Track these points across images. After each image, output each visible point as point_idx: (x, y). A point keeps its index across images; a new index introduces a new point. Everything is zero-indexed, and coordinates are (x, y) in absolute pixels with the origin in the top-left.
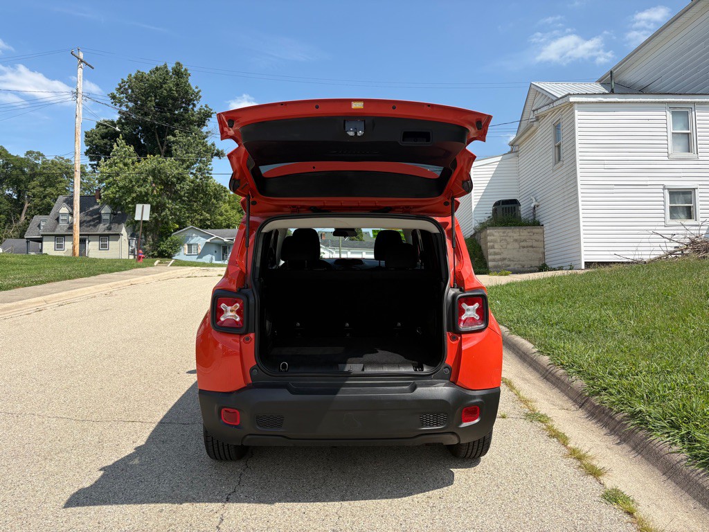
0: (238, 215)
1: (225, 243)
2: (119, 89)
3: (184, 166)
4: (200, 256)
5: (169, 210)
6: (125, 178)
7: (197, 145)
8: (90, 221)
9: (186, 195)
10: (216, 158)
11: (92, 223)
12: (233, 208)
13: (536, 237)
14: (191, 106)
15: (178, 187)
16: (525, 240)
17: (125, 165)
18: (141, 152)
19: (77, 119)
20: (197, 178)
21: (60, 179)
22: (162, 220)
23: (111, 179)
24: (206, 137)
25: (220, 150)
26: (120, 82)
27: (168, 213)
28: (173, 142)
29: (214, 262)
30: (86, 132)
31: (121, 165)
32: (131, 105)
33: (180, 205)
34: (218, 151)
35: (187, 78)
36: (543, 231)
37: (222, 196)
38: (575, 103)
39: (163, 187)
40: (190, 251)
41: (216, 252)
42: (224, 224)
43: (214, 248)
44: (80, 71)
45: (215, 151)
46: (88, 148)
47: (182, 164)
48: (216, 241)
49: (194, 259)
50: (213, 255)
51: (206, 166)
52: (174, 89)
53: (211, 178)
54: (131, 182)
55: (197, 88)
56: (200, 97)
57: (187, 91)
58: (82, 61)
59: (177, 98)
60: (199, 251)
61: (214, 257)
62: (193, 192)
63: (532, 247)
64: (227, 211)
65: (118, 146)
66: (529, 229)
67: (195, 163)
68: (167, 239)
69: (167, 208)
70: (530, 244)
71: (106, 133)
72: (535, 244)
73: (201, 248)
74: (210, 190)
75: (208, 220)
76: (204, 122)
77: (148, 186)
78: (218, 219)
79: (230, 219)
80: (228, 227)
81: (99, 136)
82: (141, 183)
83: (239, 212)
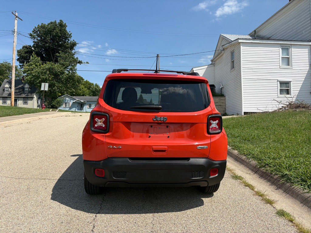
0: (88, 90)
1: (82, 102)
2: (33, 31)
3: (64, 67)
4: (71, 108)
5: (56, 87)
6: (36, 72)
7: (70, 58)
9: (64, 80)
10: (78, 65)
12: (86, 87)
13: (222, 101)
14: (67, 40)
15: (61, 77)
16: (217, 103)
17: (36, 65)
18: (44, 60)
19: (14, 43)
20: (69, 72)
21: (5, 72)
22: (53, 91)
23: (29, 72)
24: (74, 55)
25: (80, 60)
26: (34, 28)
27: (56, 88)
28: (59, 56)
29: (77, 111)
30: (18, 50)
31: (34, 66)
32: (39, 38)
33: (62, 85)
34: (79, 61)
35: (65, 27)
36: (225, 99)
37: (81, 81)
38: (241, 42)
39: (54, 76)
40: (66, 106)
41: (77, 106)
42: (81, 94)
44: (16, 21)
45: (78, 61)
46: (18, 57)
47: (63, 67)
48: (78, 101)
49: (67, 109)
50: (76, 108)
51: (74, 67)
52: (59, 32)
53: (76, 73)
54: (39, 73)
55: (70, 32)
56: (71, 36)
57: (65, 33)
58: (17, 17)
59: (61, 36)
60: (70, 106)
62: (68, 79)
63: (220, 105)
64: (83, 88)
65: (33, 57)
66: (219, 98)
67: (69, 66)
68: (55, 100)
69: (56, 86)
70: (219, 104)
71: (27, 51)
72: (222, 104)
73: (71, 104)
74: (76, 79)
75: (74, 92)
76: (73, 48)
77: (47, 76)
78: (79, 92)
79: (84, 92)
80: (83, 95)
81: (24, 52)
82: (44, 74)
83: (88, 89)
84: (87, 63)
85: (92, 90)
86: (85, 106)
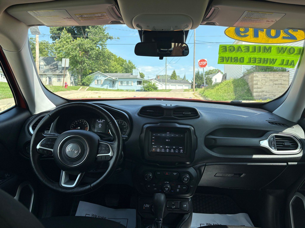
1: (113, 79)
3: (94, 43)
4: (102, 85)
6: (66, 48)
7: (100, 33)
8: (53, 69)
9: (95, 57)
10: (109, 40)
11: (54, 70)
12: (118, 64)
13: (284, 78)
15: (90, 53)
16: (277, 80)
17: (67, 42)
18: (75, 36)
20: (99, 48)
21: (44, 50)
22: (83, 68)
23: (60, 49)
24: (105, 30)
25: (111, 36)
27: (86, 65)
28: (89, 32)
29: (109, 88)
31: (65, 42)
33: (92, 61)
36: (289, 75)
37: (111, 58)
39: (84, 53)
40: (98, 83)
42: (114, 71)
43: (108, 82)
45: (109, 37)
46: (51, 35)
47: (93, 42)
48: (109, 79)
49: (99, 87)
50: (108, 85)
51: (104, 43)
53: (106, 49)
54: (69, 50)
60: (102, 83)
61: (108, 86)
62: (98, 56)
63: (281, 84)
64: (115, 65)
65: (63, 33)
66: (280, 73)
67: (99, 42)
68: (86, 77)
69: (86, 62)
70: (279, 82)
71: (59, 28)
72: (283, 82)
73: (103, 81)
74: (106, 55)
75: (107, 69)
77: (76, 52)
78: (112, 69)
79: (117, 69)
80: (116, 72)
81: (56, 29)
82: (74, 50)
83: (121, 66)
84: (118, 38)
85: (124, 67)
86: (117, 83)
